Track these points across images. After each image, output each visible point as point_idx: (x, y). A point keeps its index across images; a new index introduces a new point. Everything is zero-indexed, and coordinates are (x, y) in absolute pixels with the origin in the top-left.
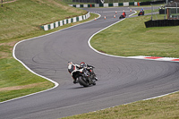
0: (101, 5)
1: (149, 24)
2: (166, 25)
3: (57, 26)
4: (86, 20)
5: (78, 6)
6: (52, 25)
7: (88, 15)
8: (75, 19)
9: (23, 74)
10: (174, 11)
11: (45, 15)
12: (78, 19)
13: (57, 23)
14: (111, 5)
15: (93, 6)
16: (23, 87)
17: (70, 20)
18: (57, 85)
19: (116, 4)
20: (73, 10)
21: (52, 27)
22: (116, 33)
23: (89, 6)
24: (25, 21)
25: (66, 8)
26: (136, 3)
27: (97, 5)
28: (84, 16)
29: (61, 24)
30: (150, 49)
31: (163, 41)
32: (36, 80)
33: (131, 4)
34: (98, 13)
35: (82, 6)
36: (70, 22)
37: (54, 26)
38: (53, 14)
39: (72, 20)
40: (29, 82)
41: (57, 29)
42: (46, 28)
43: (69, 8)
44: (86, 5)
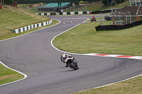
0: (61, 14)
1: (99, 28)
2: (112, 29)
3: (26, 29)
4: (49, 25)
5: (43, 14)
6: (22, 29)
7: (51, 22)
8: (40, 24)
10: (118, 19)
11: (16, 21)
12: (42, 24)
13: (26, 27)
14: (69, 14)
15: (55, 14)
17: (36, 25)
18: (26, 76)
19: (72, 13)
20: (39, 17)
21: (22, 31)
22: (73, 35)
23: (51, 14)
25: (33, 16)
26: (88, 12)
27: (58, 14)
28: (48, 22)
29: (29, 28)
30: (100, 48)
31: (110, 42)
32: (8, 72)
33: (85, 13)
34: (59, 20)
35: (46, 14)
36: (36, 26)
37: (24, 30)
38: (22, 20)
39: (38, 25)
40: (3, 75)
42: (17, 31)
43: (35, 16)
44: (48, 14)
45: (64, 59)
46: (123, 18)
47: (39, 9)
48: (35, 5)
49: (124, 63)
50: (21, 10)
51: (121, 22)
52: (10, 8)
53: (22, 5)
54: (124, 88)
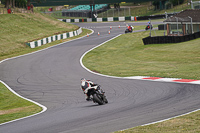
0: (94, 20)
1: (148, 41)
2: (166, 42)
3: (45, 42)
4: (78, 36)
5: (69, 20)
6: (39, 42)
7: (80, 31)
8: (65, 35)
9: (7, 97)
10: (174, 27)
11: (31, 30)
12: (68, 35)
13: (45, 40)
14: (105, 20)
15: (85, 21)
16: (7, 112)
17: (59, 36)
18: (45, 109)
19: (110, 19)
20: (63, 25)
21: (39, 44)
22: (111, 51)
23: (80, 21)
24: (8, 37)
25: (55, 23)
26: (132, 18)
27: (89, 20)
28: (76, 32)
29: (50, 41)
30: (149, 69)
31: (163, 60)
32: (21, 103)
33: (128, 19)
34: (91, 28)
35: (73, 21)
36: (59, 38)
37: (42, 43)
38: (40, 30)
39: (62, 36)
40: (13, 107)
41: (45, 46)
42: (32, 45)
43: (58, 23)
44: (77, 20)
45: (84, 88)
46: (182, 26)
47: (64, 14)
48: (58, 8)
49: (183, 90)
50: (39, 14)
51: (178, 32)
52: (23, 11)
53: (39, 8)
54: (184, 126)
